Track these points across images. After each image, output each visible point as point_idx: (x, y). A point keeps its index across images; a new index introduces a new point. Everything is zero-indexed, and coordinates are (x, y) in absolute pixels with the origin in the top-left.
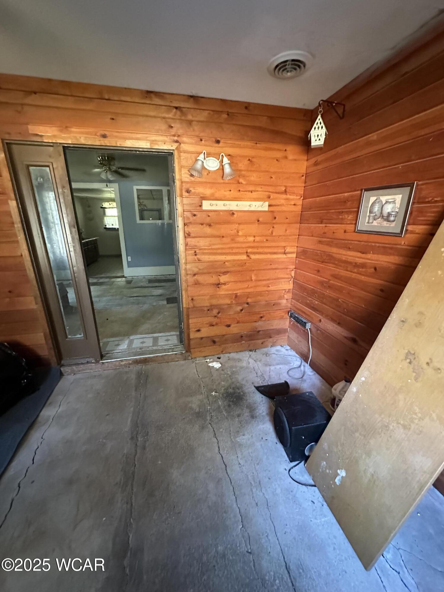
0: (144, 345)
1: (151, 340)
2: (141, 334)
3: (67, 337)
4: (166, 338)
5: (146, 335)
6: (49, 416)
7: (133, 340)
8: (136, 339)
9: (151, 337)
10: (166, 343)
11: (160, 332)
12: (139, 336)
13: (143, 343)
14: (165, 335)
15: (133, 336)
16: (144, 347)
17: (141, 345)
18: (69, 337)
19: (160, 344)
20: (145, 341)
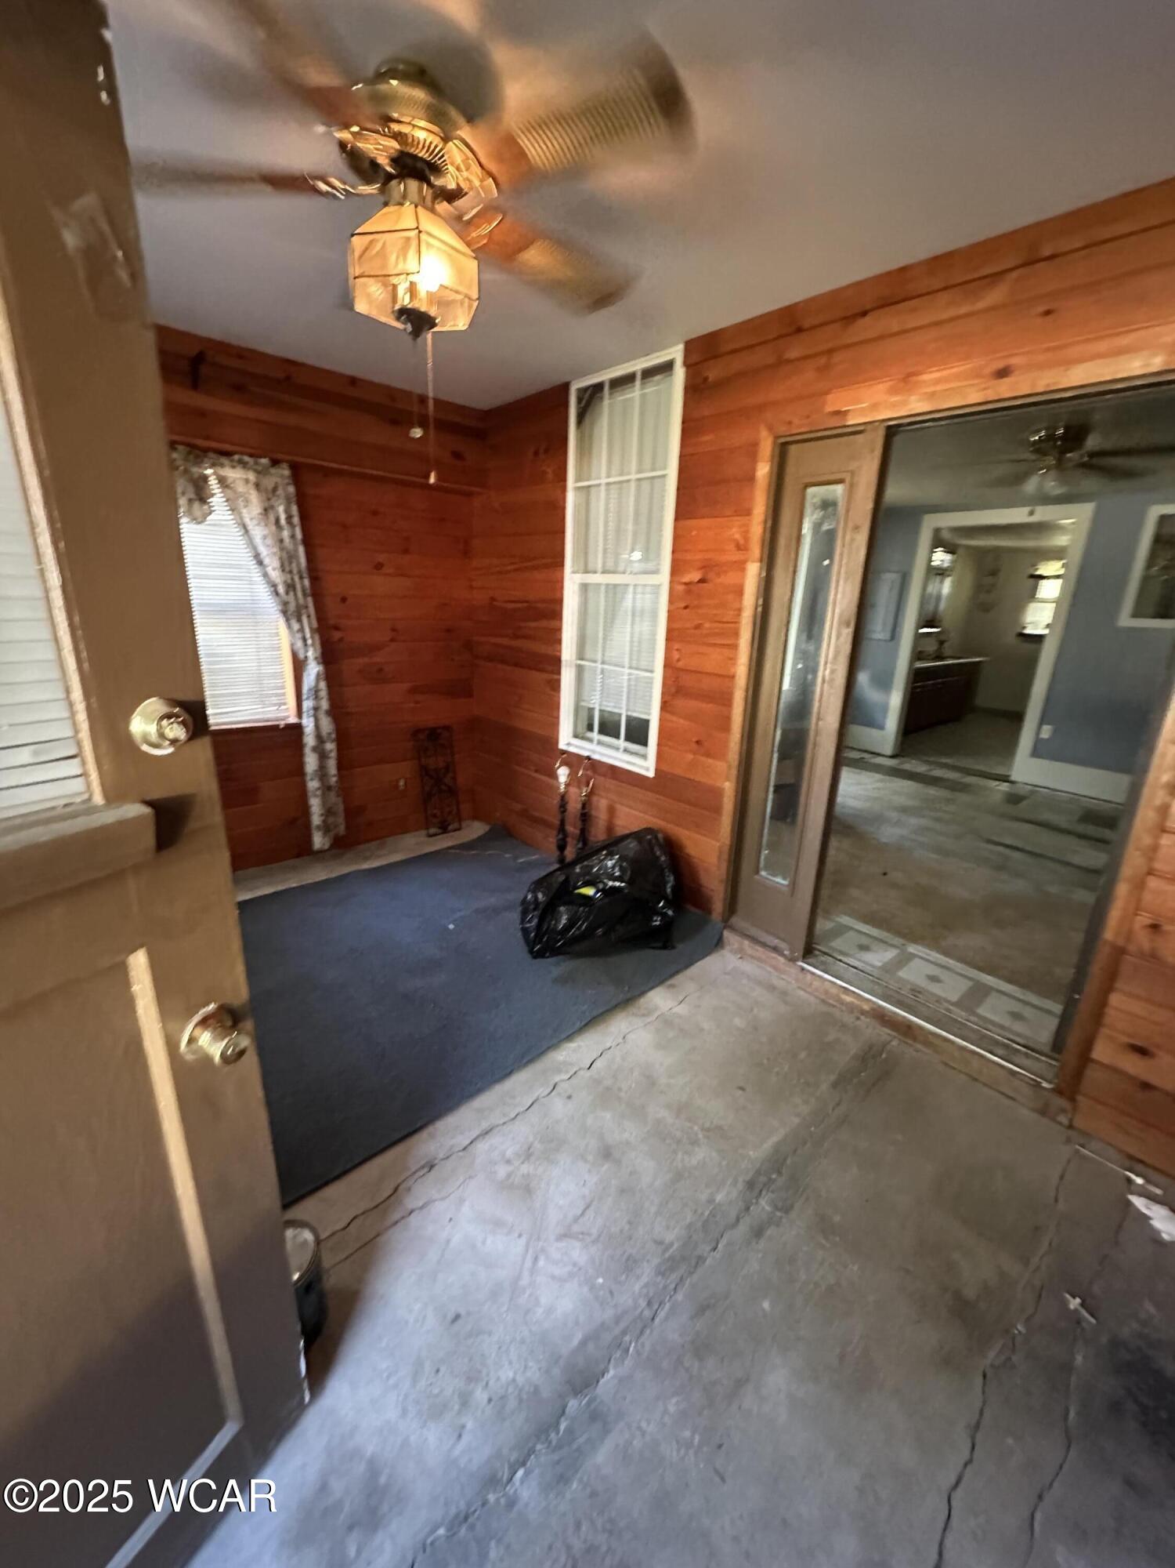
0: (935, 989)
1: (964, 986)
2: (946, 953)
3: (757, 872)
4: (1017, 1007)
5: (958, 964)
6: (656, 1008)
7: (912, 956)
8: (922, 958)
9: (970, 979)
10: (1006, 1021)
11: (1010, 981)
12: (935, 956)
13: (934, 979)
14: (1022, 997)
15: (920, 948)
16: (928, 991)
17: (923, 983)
18: (763, 873)
19: (981, 1011)
20: (942, 977)
